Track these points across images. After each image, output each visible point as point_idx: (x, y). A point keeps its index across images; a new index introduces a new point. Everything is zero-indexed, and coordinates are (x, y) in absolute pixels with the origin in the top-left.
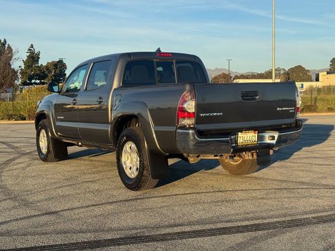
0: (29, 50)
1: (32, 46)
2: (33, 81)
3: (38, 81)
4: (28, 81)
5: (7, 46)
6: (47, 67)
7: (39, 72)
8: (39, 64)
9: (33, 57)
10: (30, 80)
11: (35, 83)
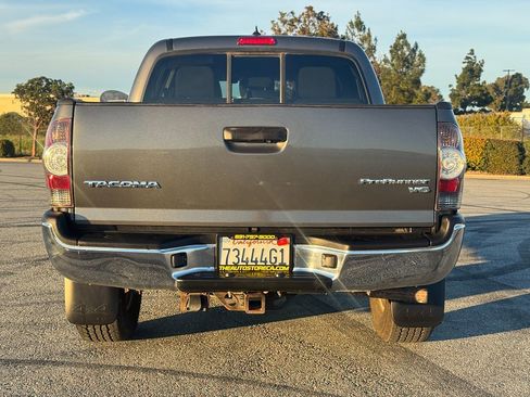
0: (467, 58)
1: (472, 52)
2: (468, 109)
3: (476, 109)
4: (461, 109)
5: (418, 53)
6: (496, 87)
7: (478, 94)
8: (481, 82)
9: (472, 71)
10: (464, 106)
11: (471, 112)
